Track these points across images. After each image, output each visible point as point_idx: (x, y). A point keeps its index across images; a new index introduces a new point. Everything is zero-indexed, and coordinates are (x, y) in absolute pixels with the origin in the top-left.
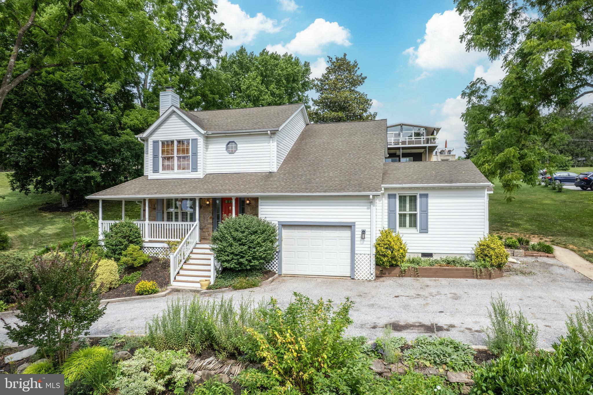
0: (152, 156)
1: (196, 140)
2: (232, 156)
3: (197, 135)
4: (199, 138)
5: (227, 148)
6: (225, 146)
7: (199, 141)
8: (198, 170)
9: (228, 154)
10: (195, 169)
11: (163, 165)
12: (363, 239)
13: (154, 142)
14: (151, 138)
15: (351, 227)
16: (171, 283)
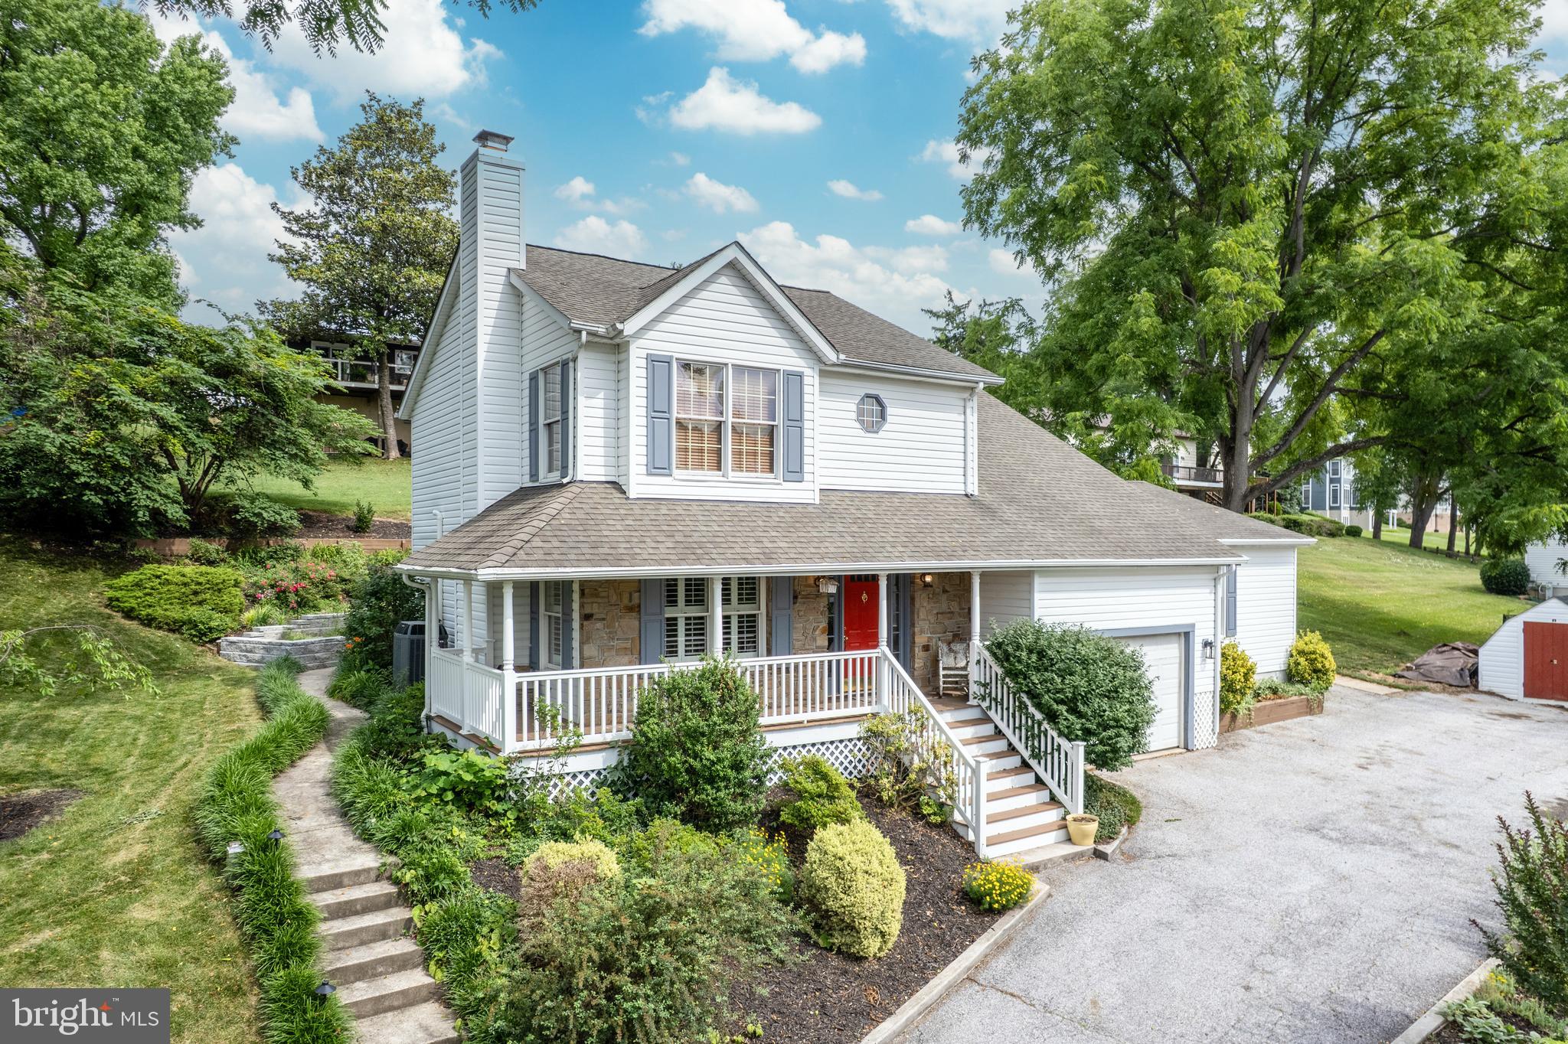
0: (643, 412)
1: (800, 376)
2: (870, 439)
3: (801, 362)
4: (807, 372)
5: (860, 413)
6: (854, 408)
7: (807, 380)
8: (807, 477)
9: (862, 433)
10: (796, 473)
11: (679, 449)
12: (1205, 657)
13: (653, 361)
14: (640, 342)
15: (1187, 635)
16: (984, 851)
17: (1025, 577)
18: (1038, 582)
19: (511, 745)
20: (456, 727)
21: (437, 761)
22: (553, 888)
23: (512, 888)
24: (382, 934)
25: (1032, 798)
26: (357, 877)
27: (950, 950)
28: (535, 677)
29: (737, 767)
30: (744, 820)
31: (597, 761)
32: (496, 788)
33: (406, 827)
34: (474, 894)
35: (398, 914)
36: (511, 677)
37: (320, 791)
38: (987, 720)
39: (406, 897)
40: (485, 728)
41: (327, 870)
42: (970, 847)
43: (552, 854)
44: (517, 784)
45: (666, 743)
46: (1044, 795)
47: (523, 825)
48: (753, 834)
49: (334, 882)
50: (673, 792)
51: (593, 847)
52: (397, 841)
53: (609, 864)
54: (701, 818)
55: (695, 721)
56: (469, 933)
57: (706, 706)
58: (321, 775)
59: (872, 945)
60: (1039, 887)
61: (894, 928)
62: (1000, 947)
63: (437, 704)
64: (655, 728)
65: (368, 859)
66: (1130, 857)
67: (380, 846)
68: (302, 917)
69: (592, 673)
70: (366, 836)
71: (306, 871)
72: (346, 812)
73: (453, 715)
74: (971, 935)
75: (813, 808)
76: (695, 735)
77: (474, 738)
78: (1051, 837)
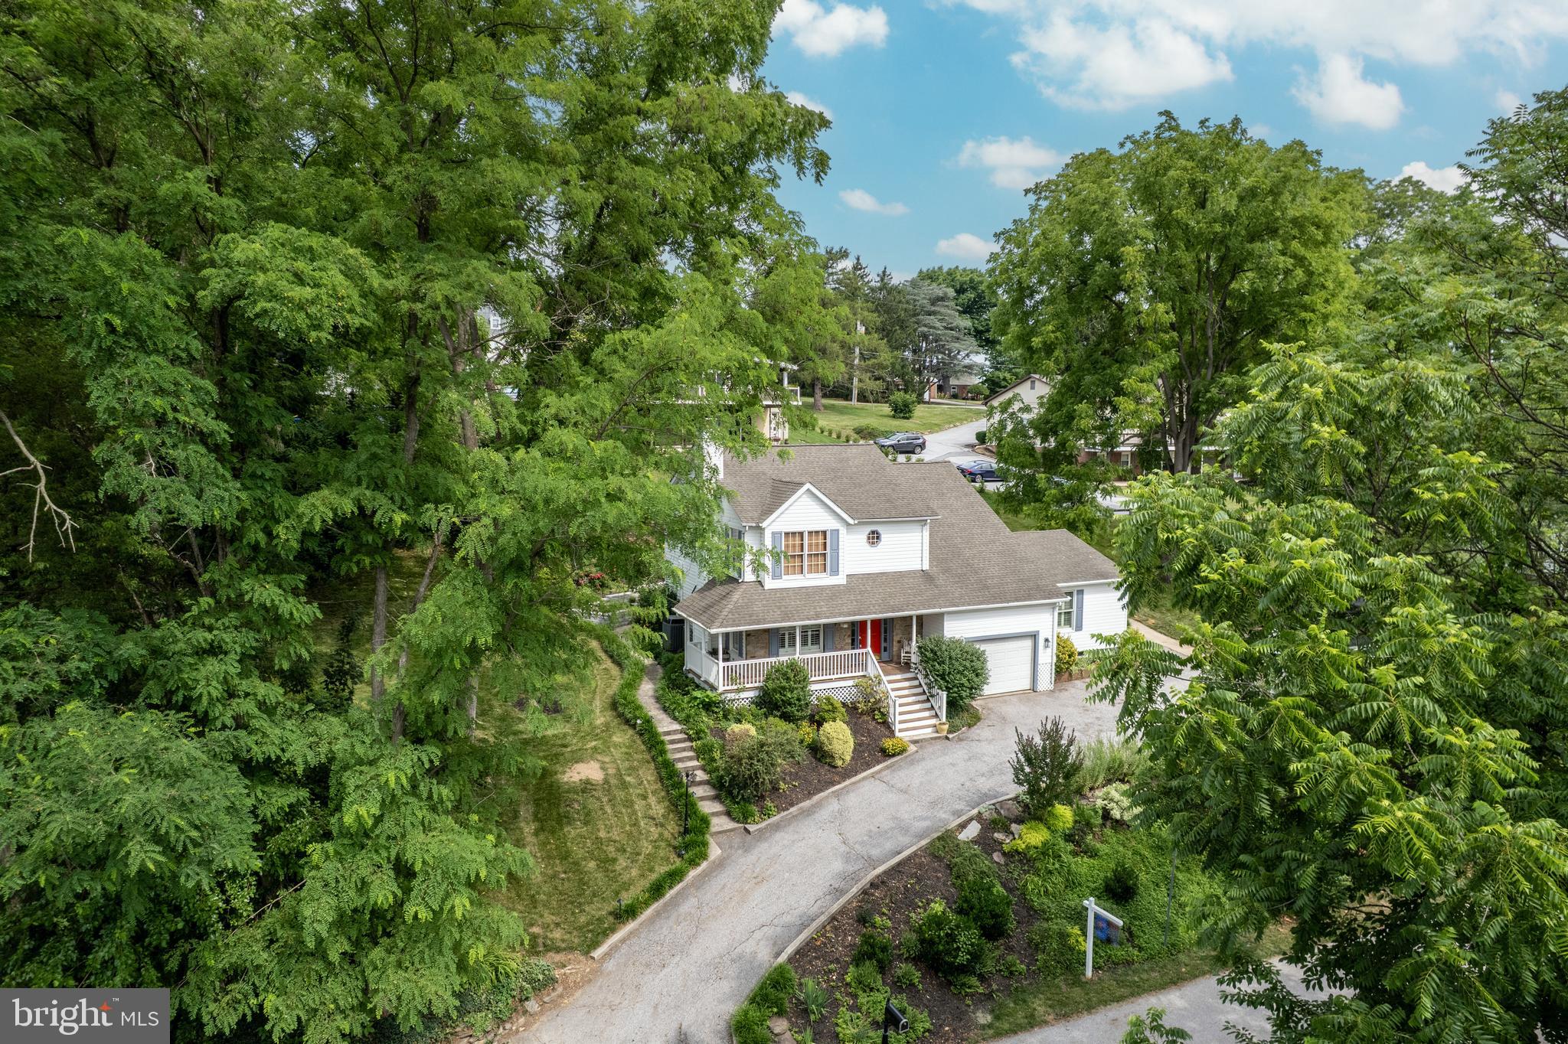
1: (838, 530)
3: (838, 525)
4: (841, 528)
5: (868, 539)
6: (865, 537)
7: (840, 532)
8: (840, 572)
9: (868, 548)
10: (836, 571)
11: (785, 567)
12: (1046, 647)
13: (774, 534)
14: (769, 528)
15: (1035, 636)
16: (897, 734)
17: (940, 616)
18: (946, 617)
19: (721, 689)
20: (699, 677)
21: (698, 694)
22: (736, 738)
23: (723, 738)
24: (684, 750)
25: (927, 714)
26: (675, 732)
27: (869, 766)
28: (729, 664)
29: (799, 700)
30: (802, 718)
31: (751, 694)
32: (716, 704)
33: (688, 716)
34: (710, 739)
35: (688, 744)
36: (722, 664)
37: (653, 701)
38: (916, 679)
39: (690, 739)
40: (711, 680)
41: (666, 729)
42: (892, 732)
43: (736, 728)
44: (723, 702)
45: (774, 690)
46: (933, 713)
47: (725, 717)
48: (805, 723)
49: (668, 733)
50: (777, 708)
51: (748, 726)
52: (686, 720)
53: (753, 731)
54: (786, 717)
55: (784, 683)
56: (711, 751)
57: (788, 679)
58: (651, 690)
59: (839, 763)
60: (912, 748)
61: (848, 758)
62: (887, 767)
63: (689, 666)
64: (770, 685)
65: (677, 727)
66: (961, 740)
67: (680, 723)
68: (662, 743)
69: (750, 662)
70: (675, 719)
71: (660, 730)
72: (666, 709)
73: (698, 671)
74: (879, 762)
75: (826, 715)
76: (784, 688)
77: (708, 684)
78: (930, 730)
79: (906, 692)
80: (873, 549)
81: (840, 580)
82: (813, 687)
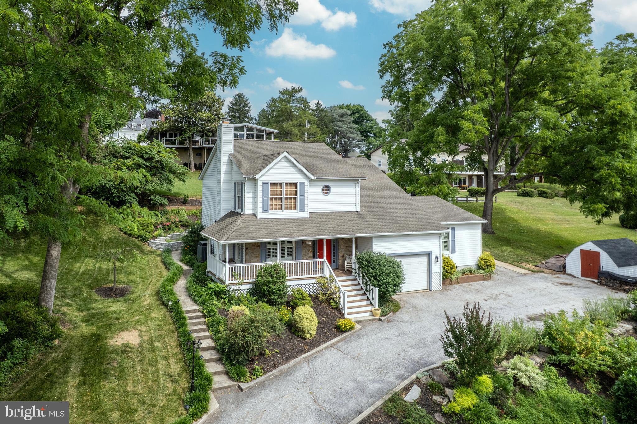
0: (261, 196)
1: (304, 183)
4: (306, 181)
5: (322, 191)
6: (321, 189)
7: (306, 184)
8: (305, 210)
9: (323, 195)
10: (302, 209)
11: (270, 205)
12: (436, 262)
13: (263, 183)
14: (261, 179)
15: (429, 254)
16: (346, 316)
17: (369, 239)
18: (374, 240)
19: (227, 282)
20: (215, 276)
21: (211, 285)
22: (236, 316)
23: (226, 316)
24: (199, 324)
25: (365, 303)
26: (194, 311)
27: (328, 339)
28: (233, 265)
29: (279, 290)
30: (281, 304)
31: (248, 287)
32: (224, 292)
33: (204, 300)
34: (218, 316)
35: (202, 320)
36: (228, 265)
37: (184, 290)
38: (356, 280)
39: (204, 316)
40: (222, 277)
41: (188, 309)
42: (343, 315)
43: (235, 308)
44: (228, 291)
45: (263, 284)
46: (369, 302)
47: (230, 301)
48: (283, 307)
49: (190, 312)
50: (264, 296)
51: (245, 308)
52: (202, 303)
53: (247, 311)
54: (271, 302)
55: (269, 279)
56: (218, 325)
57: (272, 276)
58: (184, 286)
59: (308, 336)
60: (357, 326)
61: (314, 332)
62: (342, 340)
63: (209, 269)
64: (260, 280)
65: (196, 307)
66: (390, 321)
67: (199, 304)
68: (184, 318)
69: (247, 265)
70: (195, 302)
71: (184, 309)
72: (190, 296)
73: (214, 272)
74: (335, 336)
75: (298, 302)
76: (269, 282)
77: (219, 279)
78: (368, 314)
79: (350, 288)
80: (326, 197)
81: (305, 215)
82: (289, 283)
